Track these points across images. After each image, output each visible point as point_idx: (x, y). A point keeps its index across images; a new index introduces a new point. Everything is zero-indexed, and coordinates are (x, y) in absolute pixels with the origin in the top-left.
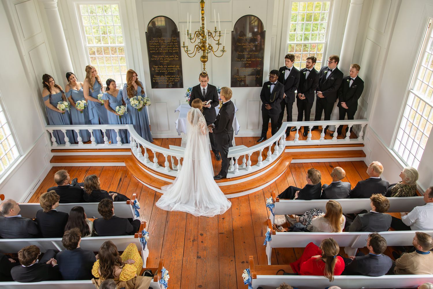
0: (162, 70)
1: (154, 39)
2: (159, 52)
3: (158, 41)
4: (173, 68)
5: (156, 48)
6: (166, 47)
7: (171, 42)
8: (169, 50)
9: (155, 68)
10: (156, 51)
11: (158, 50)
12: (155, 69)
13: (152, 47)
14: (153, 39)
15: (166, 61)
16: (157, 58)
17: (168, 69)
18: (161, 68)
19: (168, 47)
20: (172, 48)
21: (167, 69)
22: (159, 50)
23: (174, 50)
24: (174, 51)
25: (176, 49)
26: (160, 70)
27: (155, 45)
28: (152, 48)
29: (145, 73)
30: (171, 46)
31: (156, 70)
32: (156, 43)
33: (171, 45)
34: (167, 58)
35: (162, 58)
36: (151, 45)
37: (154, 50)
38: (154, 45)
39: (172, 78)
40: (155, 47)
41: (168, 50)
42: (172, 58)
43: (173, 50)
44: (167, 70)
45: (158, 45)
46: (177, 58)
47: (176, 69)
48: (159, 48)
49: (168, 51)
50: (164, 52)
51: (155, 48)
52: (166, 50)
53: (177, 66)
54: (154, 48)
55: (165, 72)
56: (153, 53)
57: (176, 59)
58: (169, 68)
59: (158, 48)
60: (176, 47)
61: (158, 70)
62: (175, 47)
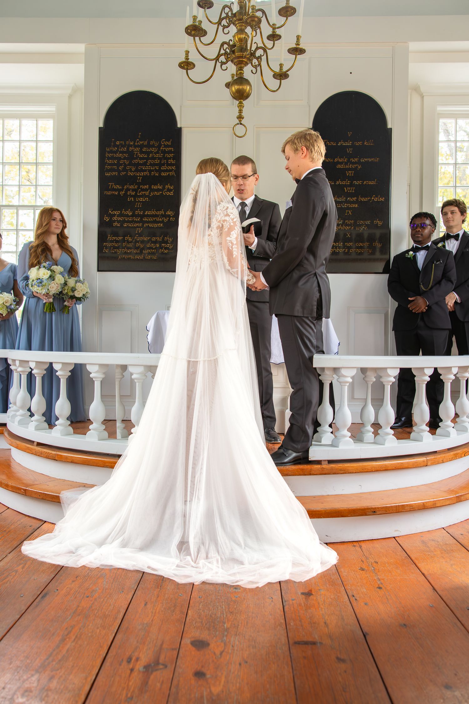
0: (128, 222)
1: (118, 143)
2: (126, 175)
3: (128, 149)
4: (156, 216)
5: (121, 165)
6: (145, 164)
7: (158, 153)
8: (153, 171)
9: (112, 216)
10: (119, 172)
11: (124, 170)
12: (110, 220)
13: (110, 162)
14: (115, 142)
15: (141, 199)
16: (119, 190)
17: (145, 219)
18: (127, 216)
19: (151, 165)
20: (160, 165)
21: (141, 219)
22: (127, 171)
23: (164, 171)
24: (163, 174)
25: (170, 168)
26: (124, 221)
27: (119, 159)
28: (109, 165)
29: (85, 228)
30: (157, 161)
31: (114, 221)
32: (121, 152)
33: (159, 158)
34: (146, 190)
35: (133, 190)
36: (109, 158)
37: (114, 170)
38: (116, 158)
39: (153, 242)
40: (118, 162)
41: (150, 171)
42: (158, 190)
43: (160, 171)
44: (141, 221)
45: (125, 158)
46: (169, 190)
47: (166, 220)
48: (129, 165)
49: (150, 173)
50: (140, 176)
51: (118, 165)
52: (145, 171)
53: (169, 213)
54: (114, 164)
55: (138, 227)
56: (112, 179)
57: (168, 193)
58: (148, 216)
59: (125, 165)
60: (171, 165)
61: (118, 222)
62: (168, 165)
